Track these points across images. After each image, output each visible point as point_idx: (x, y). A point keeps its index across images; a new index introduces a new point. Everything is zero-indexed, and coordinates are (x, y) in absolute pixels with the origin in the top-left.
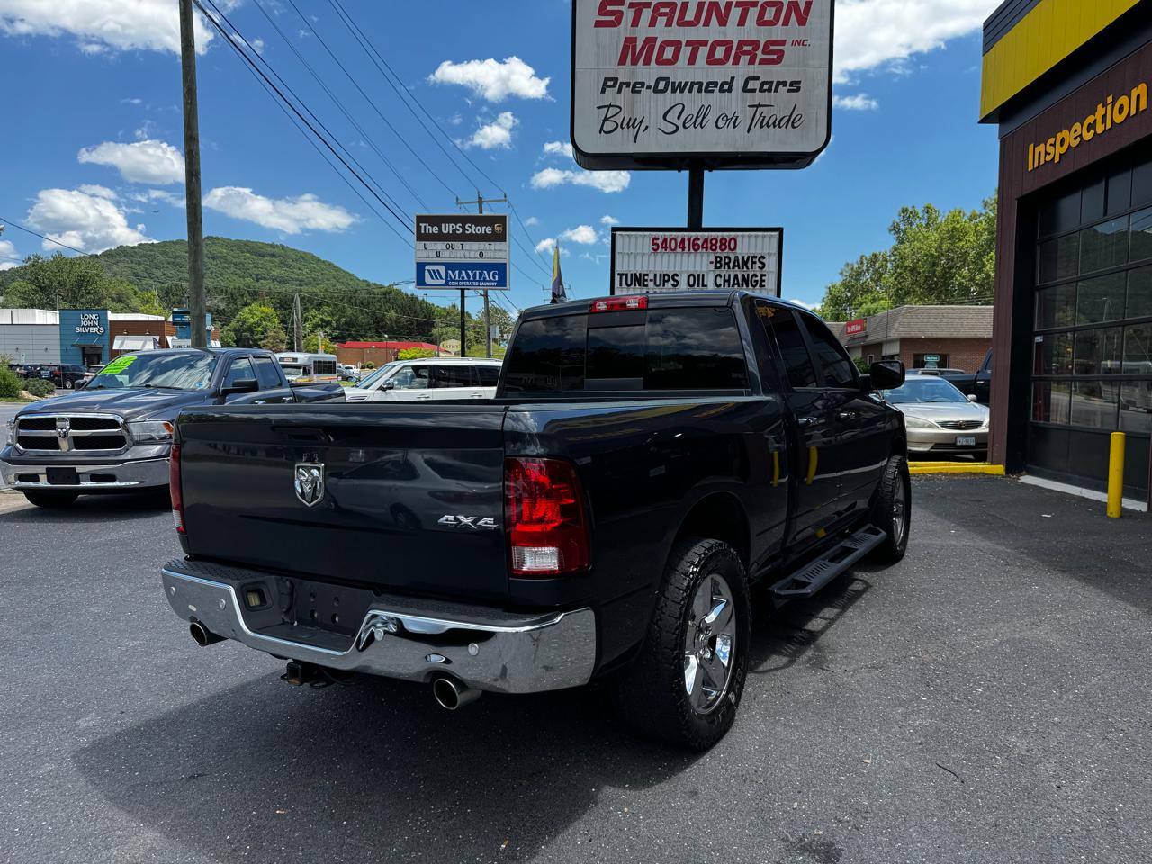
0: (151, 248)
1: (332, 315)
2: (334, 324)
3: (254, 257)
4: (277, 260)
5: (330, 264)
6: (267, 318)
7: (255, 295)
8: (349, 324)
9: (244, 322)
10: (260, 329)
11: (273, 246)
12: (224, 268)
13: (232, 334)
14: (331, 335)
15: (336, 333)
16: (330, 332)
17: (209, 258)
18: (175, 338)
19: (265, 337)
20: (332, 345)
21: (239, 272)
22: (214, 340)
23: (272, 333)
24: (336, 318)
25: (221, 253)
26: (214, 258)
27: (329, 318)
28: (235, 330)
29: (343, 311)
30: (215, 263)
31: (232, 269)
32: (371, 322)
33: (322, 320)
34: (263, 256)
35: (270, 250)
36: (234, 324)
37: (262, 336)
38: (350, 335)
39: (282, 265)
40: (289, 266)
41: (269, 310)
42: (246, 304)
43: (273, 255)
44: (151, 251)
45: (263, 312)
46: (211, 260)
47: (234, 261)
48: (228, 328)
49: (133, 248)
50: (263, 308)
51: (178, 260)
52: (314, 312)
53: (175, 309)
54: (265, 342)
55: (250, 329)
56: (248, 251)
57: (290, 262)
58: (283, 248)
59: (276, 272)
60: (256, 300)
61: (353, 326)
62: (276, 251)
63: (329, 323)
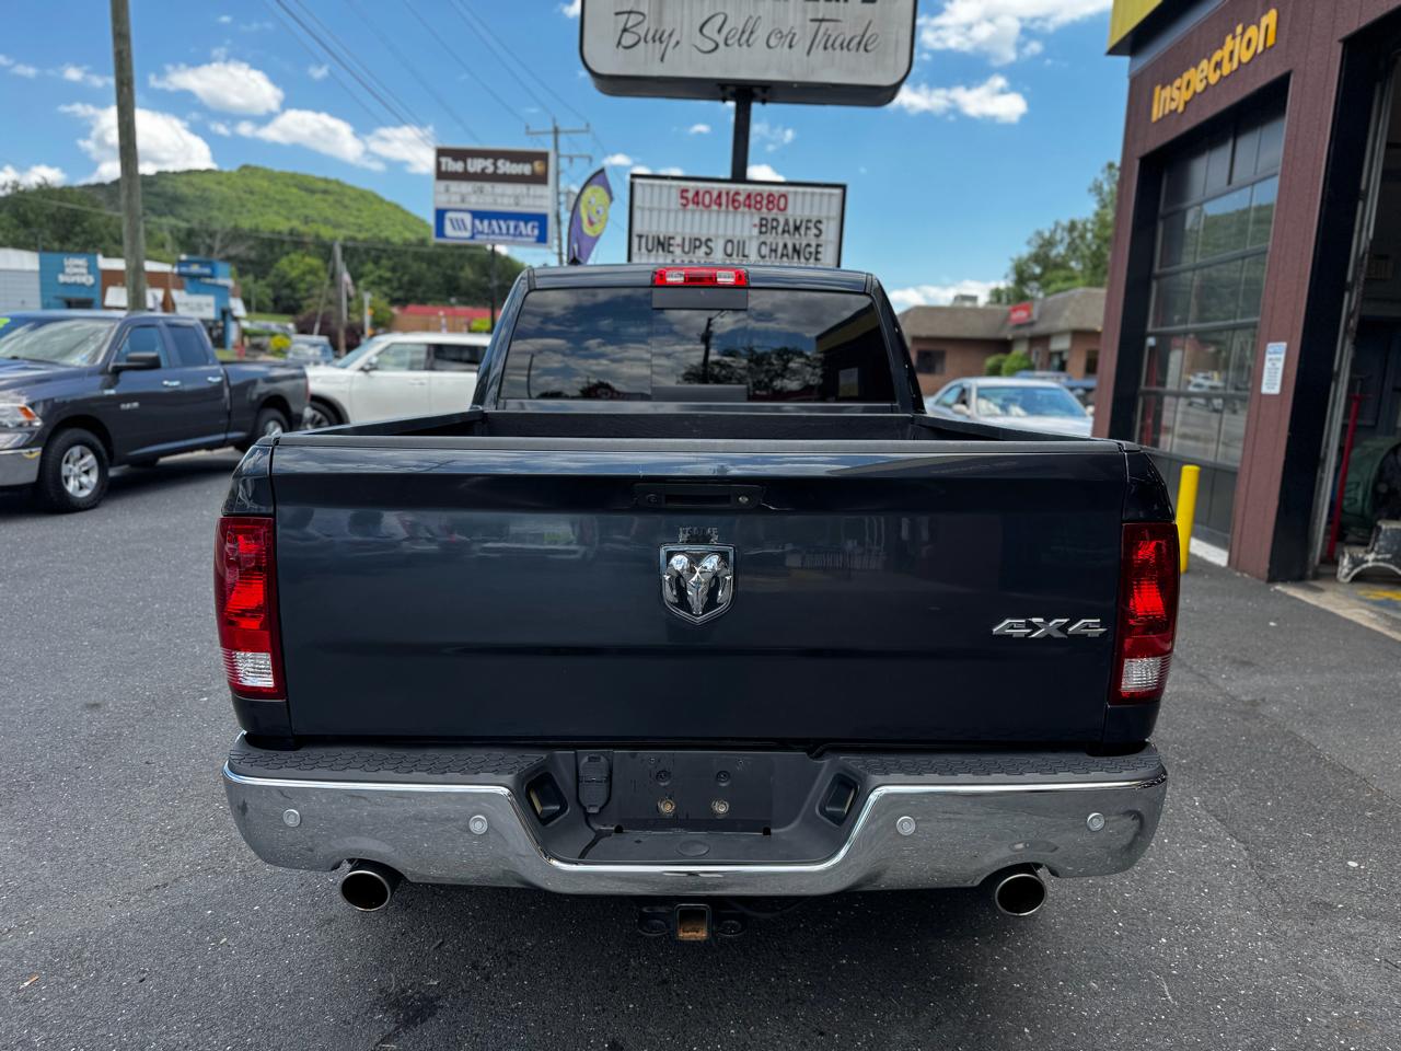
0: (172, 177)
1: (394, 270)
2: (395, 284)
3: (302, 193)
4: (331, 199)
5: (397, 207)
6: (313, 271)
7: (298, 242)
8: (415, 283)
9: (284, 277)
10: (303, 285)
11: (326, 181)
12: (264, 206)
13: (269, 291)
14: (390, 296)
15: (399, 294)
16: (389, 292)
17: (245, 192)
18: (183, 293)
19: (310, 297)
20: (389, 309)
21: (283, 211)
22: (234, 297)
23: (319, 292)
24: (398, 274)
25: (262, 186)
26: (252, 193)
27: (388, 274)
28: (272, 286)
29: (405, 268)
30: (253, 198)
31: (275, 208)
33: (380, 277)
34: (312, 192)
35: (321, 185)
36: (271, 278)
37: (306, 295)
38: (416, 297)
39: (337, 205)
40: (346, 207)
41: (315, 262)
42: (287, 253)
43: (325, 192)
44: (173, 181)
45: (307, 265)
46: (248, 196)
47: (278, 197)
48: (264, 283)
49: (151, 177)
50: (307, 259)
51: (206, 195)
52: (369, 266)
53: (184, 257)
54: (310, 302)
55: (290, 285)
56: (296, 186)
57: (347, 201)
58: (338, 183)
59: (329, 213)
60: (300, 249)
61: (420, 285)
62: (331, 187)
63: (388, 281)
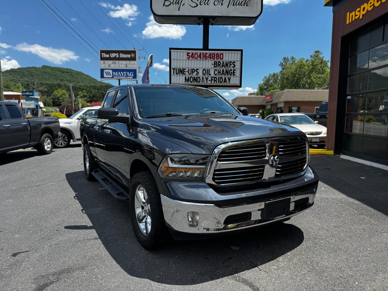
0: (23, 69)
1: (87, 93)
2: (88, 97)
3: (60, 73)
4: (69, 74)
5: (88, 76)
6: (64, 94)
7: (60, 86)
8: (94, 96)
9: (56, 96)
10: (61, 98)
11: (67, 69)
12: (50, 77)
13: (52, 100)
14: (87, 100)
15: (88, 100)
16: (86, 99)
17: (44, 73)
18: (24, 101)
19: (63, 101)
20: (86, 104)
21: (55, 78)
22: (40, 101)
23: (66, 100)
24: (89, 94)
25: (49, 71)
26: (46, 73)
27: (86, 94)
28: (52, 99)
29: (91, 92)
30: (46, 75)
31: (53, 77)
32: (102, 96)
33: (84, 95)
34: (64, 72)
35: (66, 70)
36: (52, 96)
37: (62, 101)
38: (94, 100)
39: (71, 76)
40: (73, 76)
41: (65, 91)
42: (57, 89)
43: (67, 72)
44: (23, 70)
45: (62, 92)
46: (45, 74)
47: (53, 74)
48: (50, 98)
49: (16, 69)
50: (62, 91)
51: (32, 74)
52: (80, 92)
53: (24, 90)
54: (63, 103)
55: (58, 98)
56: (58, 71)
57: (73, 75)
58: (71, 70)
59: (69, 78)
60: (60, 88)
61: (95, 97)
62: (69, 71)
63: (86, 96)
